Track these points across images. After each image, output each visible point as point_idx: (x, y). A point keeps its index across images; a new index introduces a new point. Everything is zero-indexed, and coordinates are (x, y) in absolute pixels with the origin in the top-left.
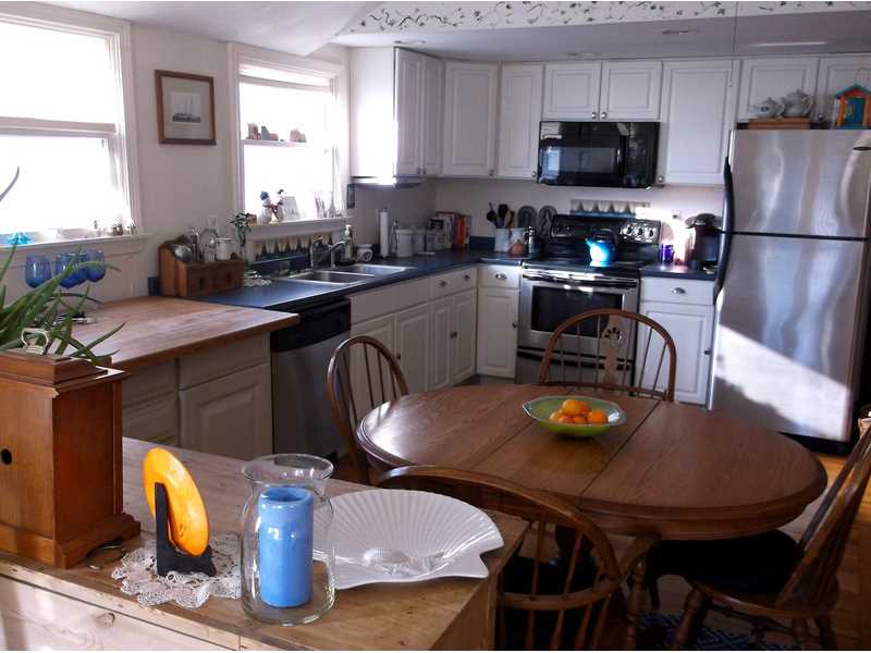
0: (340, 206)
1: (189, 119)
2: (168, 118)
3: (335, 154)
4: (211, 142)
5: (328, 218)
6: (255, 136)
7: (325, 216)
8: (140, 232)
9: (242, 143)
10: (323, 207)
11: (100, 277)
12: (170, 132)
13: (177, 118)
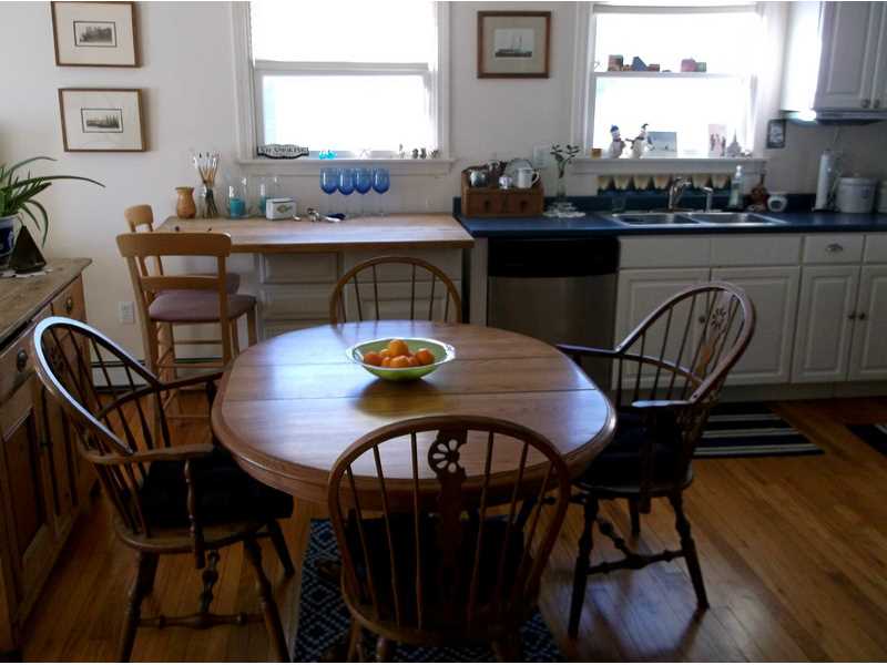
0: (748, 144)
1: (518, 55)
2: (490, 53)
3: (754, 84)
4: (545, 75)
5: (726, 157)
6: (617, 68)
7: (723, 155)
8: (446, 157)
9: (595, 76)
10: (723, 145)
11: (386, 190)
12: (490, 68)
13: (501, 54)
